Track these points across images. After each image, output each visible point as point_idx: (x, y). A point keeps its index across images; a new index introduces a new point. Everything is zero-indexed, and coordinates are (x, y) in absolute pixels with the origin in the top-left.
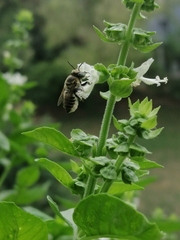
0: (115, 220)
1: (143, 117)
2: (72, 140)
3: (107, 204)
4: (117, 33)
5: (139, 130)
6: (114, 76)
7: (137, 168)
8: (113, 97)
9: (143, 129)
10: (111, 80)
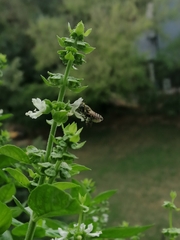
0: (53, 200)
1: (71, 135)
2: (27, 153)
3: (49, 190)
4: (57, 80)
5: (69, 143)
6: (56, 109)
7: (70, 169)
8: (55, 124)
9: (72, 143)
10: (54, 112)
